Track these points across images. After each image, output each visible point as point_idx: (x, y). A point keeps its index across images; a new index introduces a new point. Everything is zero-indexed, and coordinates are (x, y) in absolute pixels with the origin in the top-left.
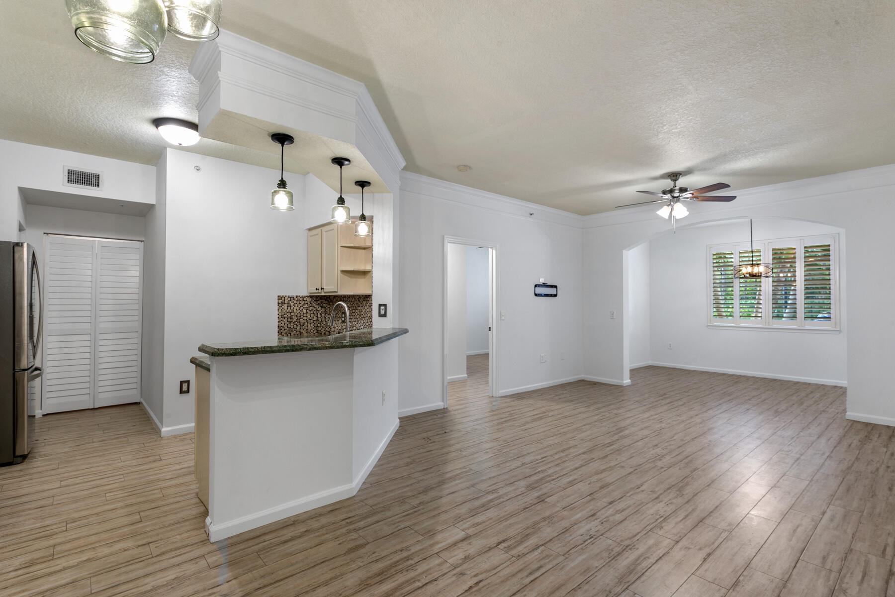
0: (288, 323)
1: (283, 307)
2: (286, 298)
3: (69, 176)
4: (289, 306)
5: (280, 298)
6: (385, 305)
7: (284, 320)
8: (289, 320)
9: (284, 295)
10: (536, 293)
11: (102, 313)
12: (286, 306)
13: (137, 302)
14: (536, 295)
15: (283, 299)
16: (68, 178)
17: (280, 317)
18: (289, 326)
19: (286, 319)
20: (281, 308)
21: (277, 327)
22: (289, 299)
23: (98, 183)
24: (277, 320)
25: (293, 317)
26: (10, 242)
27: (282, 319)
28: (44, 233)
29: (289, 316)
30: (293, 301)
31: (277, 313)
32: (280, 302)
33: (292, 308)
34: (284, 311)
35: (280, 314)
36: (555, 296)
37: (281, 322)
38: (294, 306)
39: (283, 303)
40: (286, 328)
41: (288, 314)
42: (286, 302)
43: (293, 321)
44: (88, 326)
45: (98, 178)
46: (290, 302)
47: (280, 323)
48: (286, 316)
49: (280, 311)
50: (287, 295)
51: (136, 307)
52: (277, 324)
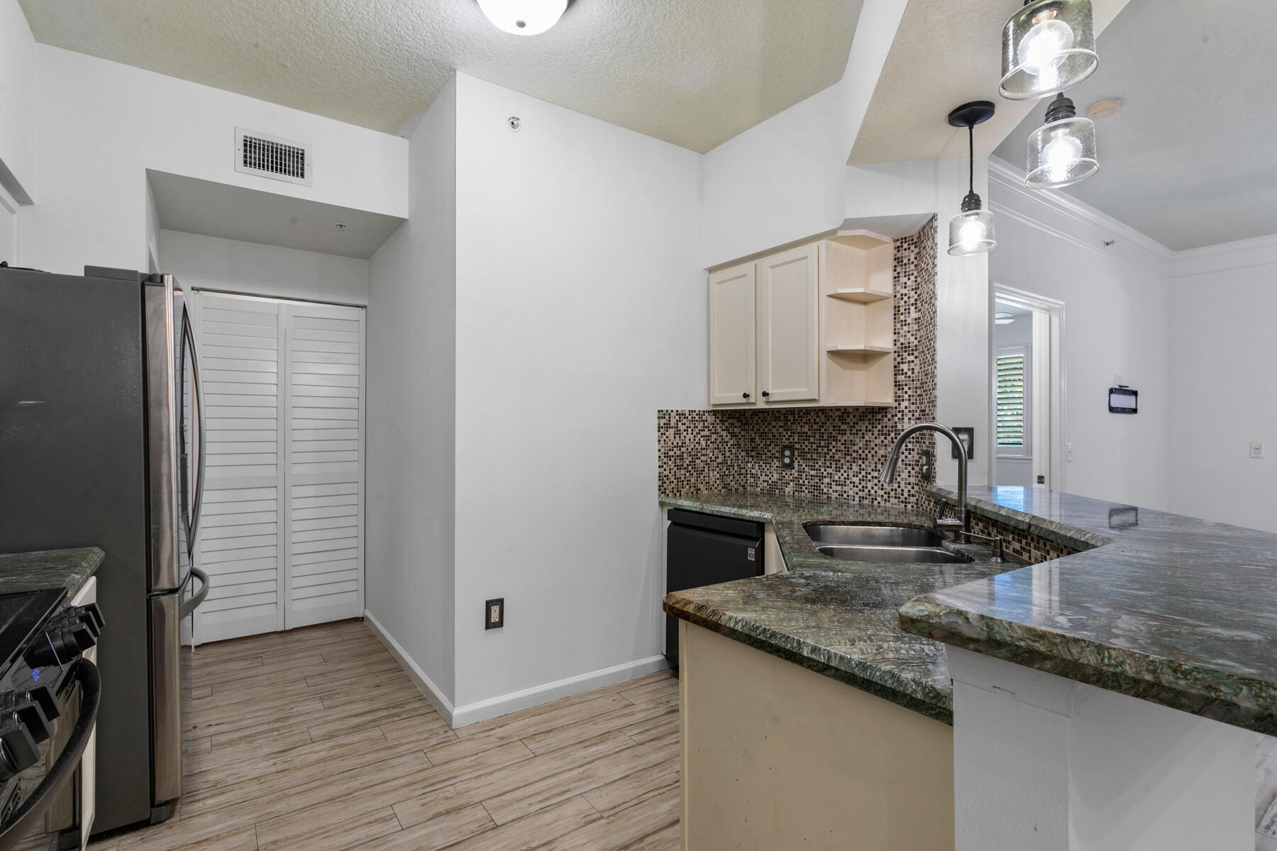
0: (675, 468)
1: (667, 434)
2: (672, 414)
3: (245, 151)
4: (678, 432)
5: (662, 414)
6: (970, 431)
7: (670, 463)
8: (678, 461)
9: (670, 409)
10: (1112, 405)
11: (296, 447)
12: (672, 431)
13: (355, 424)
14: (1112, 410)
15: (667, 417)
16: (245, 156)
17: (662, 456)
18: (678, 475)
19: (673, 459)
20: (665, 437)
21: (658, 478)
22: (677, 418)
23: (302, 169)
24: (657, 463)
25: (685, 455)
26: (136, 272)
27: (665, 460)
28: (193, 289)
29: (678, 453)
30: (685, 421)
31: (657, 447)
32: (662, 424)
33: (682, 437)
34: (670, 444)
35: (662, 450)
36: (1135, 411)
37: (665, 466)
38: (685, 433)
39: (667, 426)
40: (673, 479)
41: (675, 449)
42: (672, 425)
43: (685, 465)
44: (271, 471)
45: (302, 159)
46: (680, 424)
47: (662, 469)
48: (671, 453)
49: (662, 442)
50: (675, 409)
51: (354, 434)
52: (657, 470)
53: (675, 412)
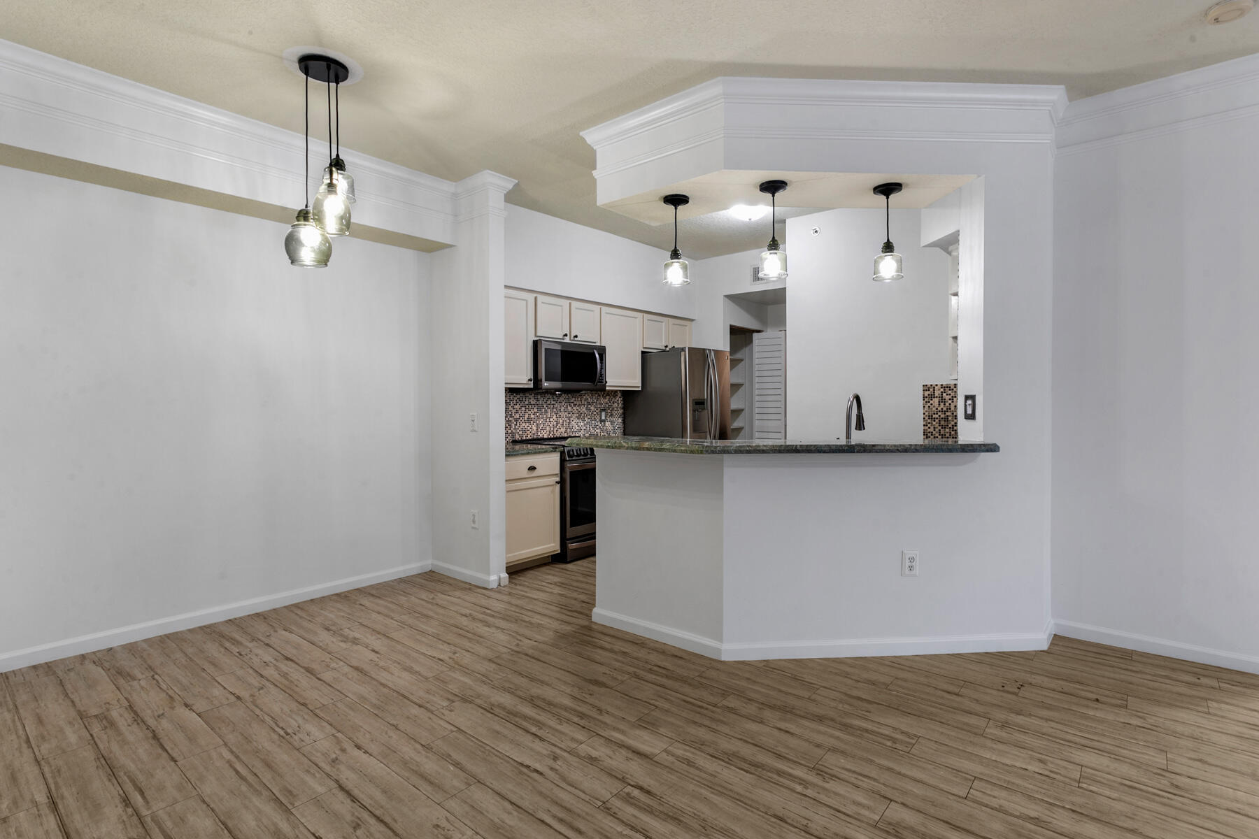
0: (940, 428)
1: (931, 402)
2: (936, 387)
4: (942, 400)
5: (926, 388)
7: (934, 423)
8: (942, 423)
9: (934, 384)
12: (936, 400)
15: (931, 390)
17: (927, 418)
18: (942, 432)
19: (937, 421)
20: (929, 404)
21: (923, 434)
22: (942, 390)
24: (922, 423)
25: (950, 418)
27: (929, 421)
29: (943, 416)
30: (950, 392)
31: (922, 412)
32: (926, 395)
33: (947, 404)
34: (934, 409)
35: (927, 414)
37: (929, 425)
38: (950, 402)
39: (932, 396)
40: (937, 435)
41: (939, 414)
42: (936, 395)
43: (950, 426)
46: (944, 394)
47: (927, 428)
48: (937, 416)
49: (927, 408)
50: (939, 383)
52: (923, 428)
53: (939, 386)
